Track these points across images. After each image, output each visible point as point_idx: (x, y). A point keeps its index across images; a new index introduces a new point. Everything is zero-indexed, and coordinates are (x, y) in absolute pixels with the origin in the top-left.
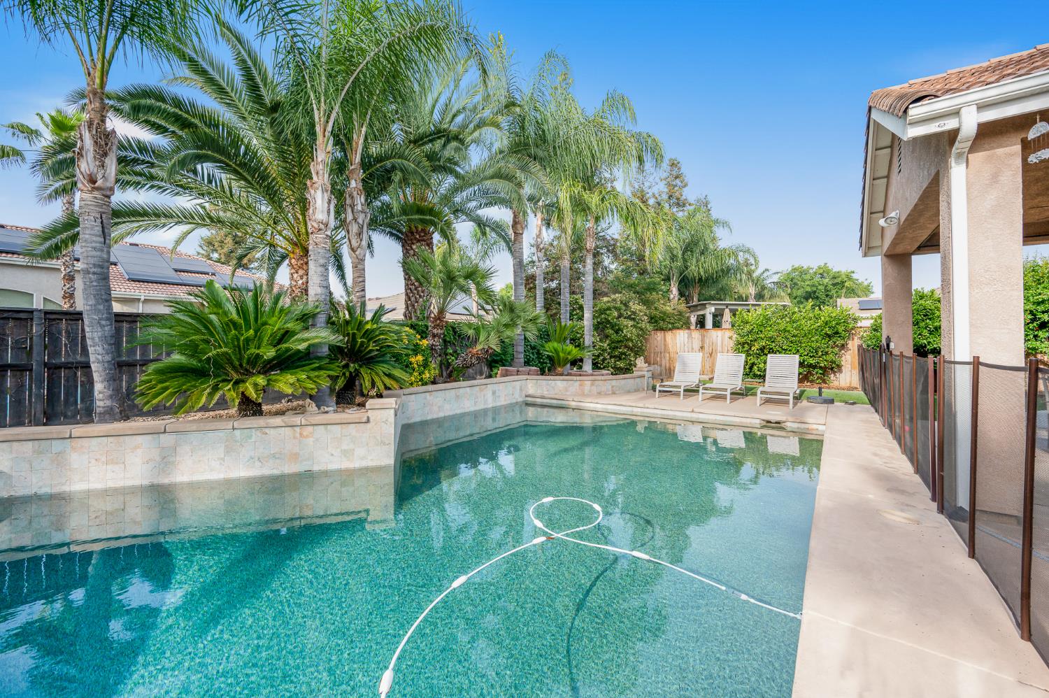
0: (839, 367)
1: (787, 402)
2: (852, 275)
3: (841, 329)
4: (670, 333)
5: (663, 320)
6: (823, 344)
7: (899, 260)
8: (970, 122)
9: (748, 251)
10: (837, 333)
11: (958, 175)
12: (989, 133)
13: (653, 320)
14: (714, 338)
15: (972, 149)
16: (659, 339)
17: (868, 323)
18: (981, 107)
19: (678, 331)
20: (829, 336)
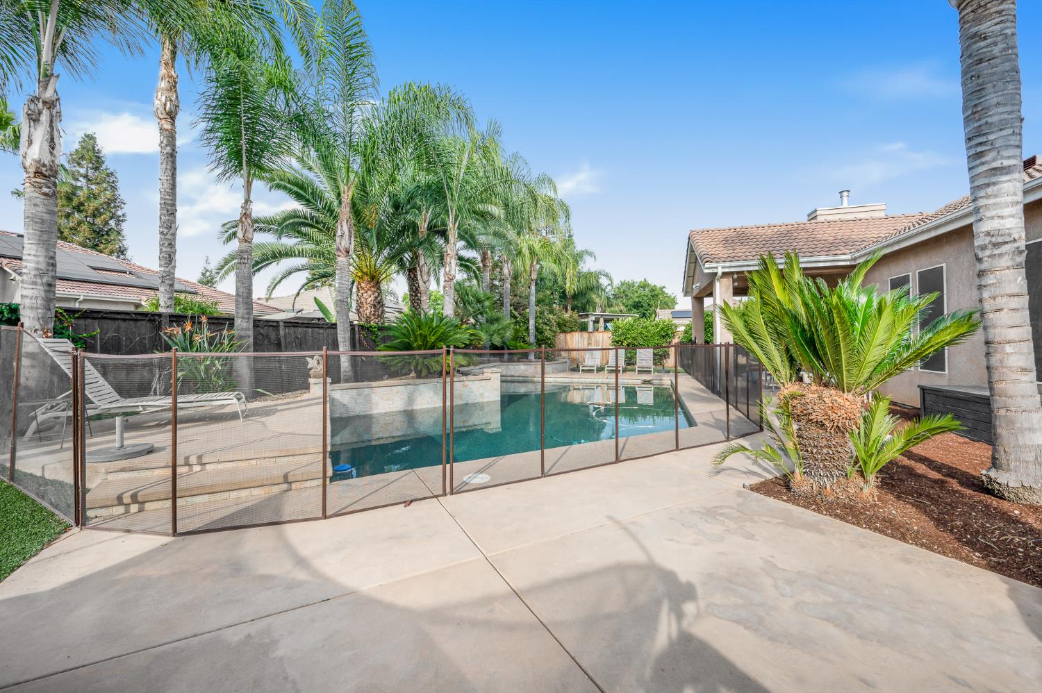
0: (668, 354)
1: (650, 371)
2: (664, 289)
3: (670, 332)
4: (569, 334)
5: (565, 326)
6: (660, 341)
7: (699, 300)
8: (720, 271)
9: (607, 275)
10: (667, 335)
11: (717, 284)
12: (725, 274)
13: (559, 325)
14: (598, 337)
15: (721, 278)
16: (562, 338)
17: (682, 329)
18: (722, 267)
19: (574, 333)
20: (663, 337)
